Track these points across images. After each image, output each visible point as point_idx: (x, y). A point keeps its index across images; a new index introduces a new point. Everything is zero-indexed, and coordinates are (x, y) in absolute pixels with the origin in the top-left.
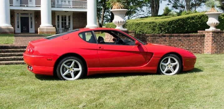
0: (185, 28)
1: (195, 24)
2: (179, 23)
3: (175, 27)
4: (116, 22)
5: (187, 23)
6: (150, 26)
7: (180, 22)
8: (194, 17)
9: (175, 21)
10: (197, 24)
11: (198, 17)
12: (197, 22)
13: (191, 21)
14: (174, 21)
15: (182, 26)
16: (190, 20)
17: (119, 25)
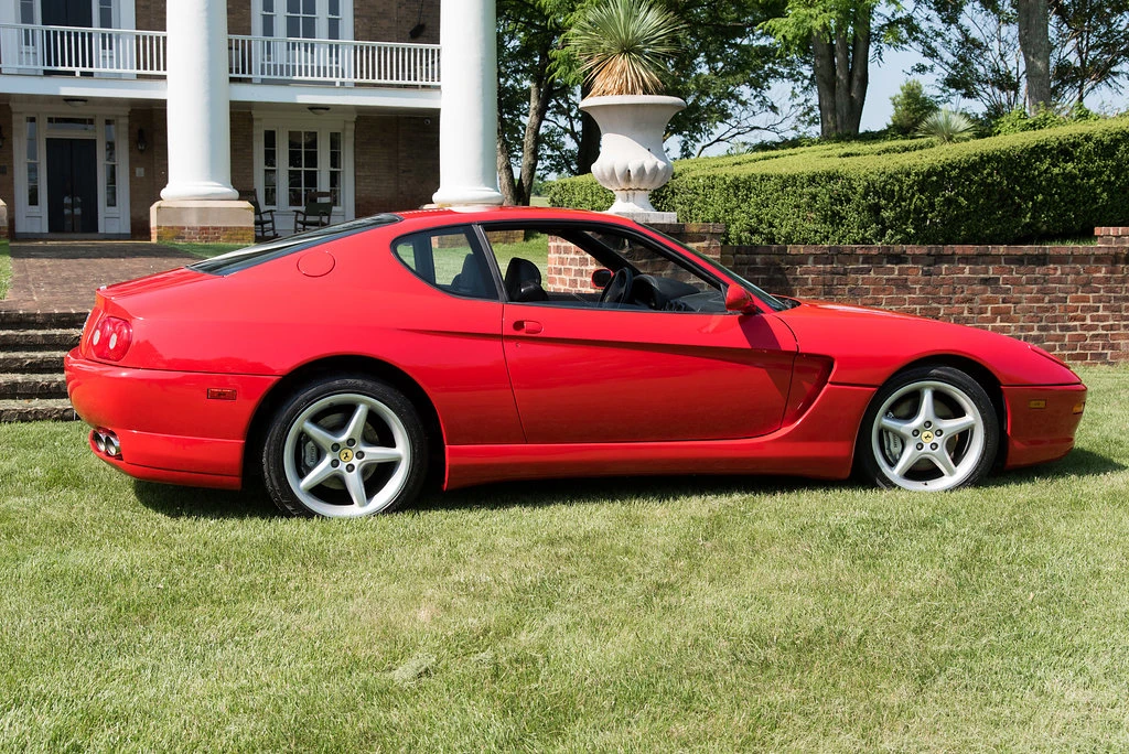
0: (1018, 212)
1: (1077, 187)
2: (983, 183)
3: (959, 206)
4: (613, 173)
5: (1031, 180)
6: (814, 197)
7: (990, 174)
8: (1075, 145)
9: (962, 170)
10: (1093, 188)
11: (1099, 142)
12: (1088, 175)
13: (1056, 170)
14: (952, 166)
15: (1005, 198)
16: (1048, 161)
17: (630, 192)
